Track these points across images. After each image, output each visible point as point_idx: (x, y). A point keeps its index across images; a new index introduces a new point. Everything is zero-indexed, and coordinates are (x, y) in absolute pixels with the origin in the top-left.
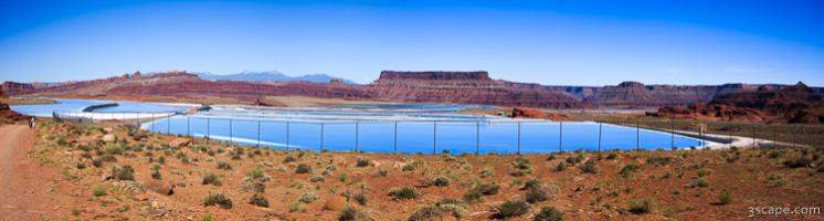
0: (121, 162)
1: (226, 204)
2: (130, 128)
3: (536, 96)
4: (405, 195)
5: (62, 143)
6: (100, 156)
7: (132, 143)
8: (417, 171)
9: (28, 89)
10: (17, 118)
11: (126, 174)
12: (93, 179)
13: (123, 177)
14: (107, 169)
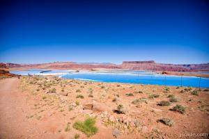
0: (52, 87)
1: (82, 97)
2: (55, 77)
3: (171, 68)
4: (130, 95)
5: (31, 83)
6: (45, 86)
7: (56, 82)
8: (134, 89)
9: (18, 66)
10: (13, 76)
11: (53, 91)
12: (42, 94)
13: (52, 92)
14: (47, 90)
